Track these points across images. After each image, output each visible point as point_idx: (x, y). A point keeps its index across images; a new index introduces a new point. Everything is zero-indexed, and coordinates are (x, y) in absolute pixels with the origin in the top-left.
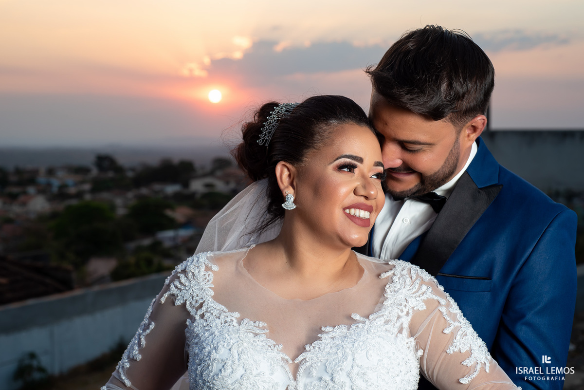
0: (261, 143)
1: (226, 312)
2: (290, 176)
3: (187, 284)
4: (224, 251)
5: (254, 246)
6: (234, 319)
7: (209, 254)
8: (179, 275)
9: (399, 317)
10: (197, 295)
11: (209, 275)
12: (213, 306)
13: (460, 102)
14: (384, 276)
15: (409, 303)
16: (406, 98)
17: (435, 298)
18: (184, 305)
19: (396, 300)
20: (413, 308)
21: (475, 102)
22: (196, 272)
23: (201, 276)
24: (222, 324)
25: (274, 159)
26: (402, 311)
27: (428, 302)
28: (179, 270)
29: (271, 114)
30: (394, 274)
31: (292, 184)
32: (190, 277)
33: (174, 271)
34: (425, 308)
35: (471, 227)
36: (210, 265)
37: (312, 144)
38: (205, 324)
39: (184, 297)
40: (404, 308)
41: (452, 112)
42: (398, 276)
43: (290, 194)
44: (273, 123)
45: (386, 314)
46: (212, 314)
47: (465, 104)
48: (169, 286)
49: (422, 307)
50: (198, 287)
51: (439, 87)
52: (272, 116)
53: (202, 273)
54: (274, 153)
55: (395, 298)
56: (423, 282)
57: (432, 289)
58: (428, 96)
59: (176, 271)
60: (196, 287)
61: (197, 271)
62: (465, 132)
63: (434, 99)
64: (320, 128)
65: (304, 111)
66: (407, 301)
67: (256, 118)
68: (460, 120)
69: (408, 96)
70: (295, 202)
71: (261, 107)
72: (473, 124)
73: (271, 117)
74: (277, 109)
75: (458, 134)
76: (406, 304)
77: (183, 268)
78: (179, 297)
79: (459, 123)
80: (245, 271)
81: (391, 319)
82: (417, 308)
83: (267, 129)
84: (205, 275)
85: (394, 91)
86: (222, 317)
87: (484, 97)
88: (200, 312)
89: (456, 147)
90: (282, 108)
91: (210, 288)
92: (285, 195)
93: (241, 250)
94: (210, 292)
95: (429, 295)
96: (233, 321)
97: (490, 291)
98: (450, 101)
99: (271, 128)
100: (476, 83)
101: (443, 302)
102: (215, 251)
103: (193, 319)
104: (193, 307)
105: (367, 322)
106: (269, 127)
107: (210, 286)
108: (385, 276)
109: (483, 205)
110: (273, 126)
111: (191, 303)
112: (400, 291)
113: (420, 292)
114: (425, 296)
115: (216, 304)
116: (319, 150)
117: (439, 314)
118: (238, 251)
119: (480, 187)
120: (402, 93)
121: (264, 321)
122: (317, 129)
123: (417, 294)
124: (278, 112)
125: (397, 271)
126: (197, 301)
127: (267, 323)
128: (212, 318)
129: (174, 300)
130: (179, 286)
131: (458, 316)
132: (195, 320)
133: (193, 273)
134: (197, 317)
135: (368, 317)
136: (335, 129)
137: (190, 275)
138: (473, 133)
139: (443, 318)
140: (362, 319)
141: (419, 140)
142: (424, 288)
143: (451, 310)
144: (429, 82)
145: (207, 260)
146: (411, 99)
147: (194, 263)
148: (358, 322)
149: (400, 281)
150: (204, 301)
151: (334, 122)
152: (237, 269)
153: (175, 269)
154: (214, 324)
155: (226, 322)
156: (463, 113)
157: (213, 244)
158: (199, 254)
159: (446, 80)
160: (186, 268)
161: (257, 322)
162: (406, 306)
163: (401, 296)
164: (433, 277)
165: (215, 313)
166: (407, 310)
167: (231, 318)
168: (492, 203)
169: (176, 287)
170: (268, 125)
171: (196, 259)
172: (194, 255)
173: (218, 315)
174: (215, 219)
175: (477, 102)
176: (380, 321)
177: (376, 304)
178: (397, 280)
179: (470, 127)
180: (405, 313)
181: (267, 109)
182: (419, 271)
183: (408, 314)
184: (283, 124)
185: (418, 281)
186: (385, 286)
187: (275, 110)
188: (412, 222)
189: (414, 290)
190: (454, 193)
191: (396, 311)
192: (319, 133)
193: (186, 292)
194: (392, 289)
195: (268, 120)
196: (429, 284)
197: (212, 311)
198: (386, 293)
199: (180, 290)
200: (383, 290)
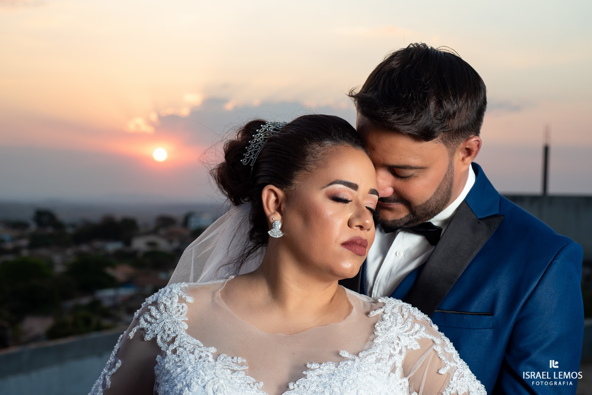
0: (246, 163)
1: (201, 347)
2: (277, 201)
3: (158, 317)
4: (201, 282)
5: (233, 277)
6: (209, 354)
7: (183, 284)
8: (149, 307)
9: (391, 356)
10: (169, 329)
11: (183, 307)
12: (187, 340)
13: (451, 120)
14: (373, 314)
15: (402, 341)
16: (393, 118)
17: (430, 337)
18: (154, 339)
19: (387, 338)
20: (406, 347)
21: (467, 120)
22: (168, 304)
23: (174, 308)
24: (196, 359)
25: (260, 182)
26: (394, 349)
27: (421, 341)
28: (150, 302)
29: (258, 133)
30: (384, 312)
31: (279, 210)
32: (162, 309)
33: (144, 303)
34: (418, 347)
35: (471, 260)
36: (184, 297)
37: (304, 165)
38: (177, 359)
39: (154, 331)
40: (396, 347)
41: (443, 131)
42: (389, 314)
43: (276, 220)
44: (259, 141)
45: (377, 351)
46: (185, 349)
47: (456, 123)
48: (138, 319)
49: (416, 346)
50: (169, 320)
51: (426, 106)
52: (259, 135)
53: (175, 305)
54: (260, 174)
55: (386, 336)
56: (415, 320)
57: (426, 328)
58: (416, 115)
59: (147, 303)
60: (167, 321)
61: (170, 303)
62: (459, 155)
63: (423, 117)
64: (313, 149)
65: (295, 130)
66: (399, 339)
67: (240, 136)
68: (452, 140)
69: (395, 116)
70: (282, 229)
71: (245, 124)
72: (467, 147)
73: (257, 136)
74: (264, 127)
75: (451, 156)
76: (399, 342)
77: (155, 299)
78: (149, 332)
79: (451, 144)
80: (222, 303)
81: (383, 357)
82: (411, 347)
83: (252, 148)
84: (178, 307)
85: (380, 111)
86: (196, 352)
87: (477, 115)
88: (172, 347)
89: (450, 172)
90: (269, 127)
91: (183, 321)
92: (272, 221)
93: (218, 281)
94: (184, 325)
95: (423, 334)
96: (208, 356)
97: (492, 328)
98: (440, 120)
99: (258, 147)
100: (466, 100)
101: (438, 341)
102: (191, 282)
103: (164, 355)
104: (164, 342)
105: (357, 359)
106: (255, 146)
107: (184, 319)
108: (375, 315)
109: (483, 237)
110: (259, 145)
111: (162, 338)
112: (391, 329)
113: (413, 331)
114: (419, 335)
115: (190, 338)
116: (311, 172)
117: (433, 353)
118: (215, 282)
119: (479, 217)
120: (388, 113)
121: (243, 357)
122: (309, 150)
123: (411, 333)
124: (266, 130)
125: (388, 309)
126: (169, 335)
127: (246, 359)
128: (185, 353)
129: (144, 335)
130: (149, 319)
131: (454, 356)
132: (166, 355)
133: (165, 305)
134: (169, 353)
135: (357, 355)
136: (330, 150)
137: (162, 307)
138: (467, 156)
139: (438, 358)
140: (351, 357)
141: (410, 164)
142: (417, 326)
143: (446, 349)
144: (416, 100)
145: (180, 291)
146: (399, 119)
147: (166, 294)
148: (347, 359)
149: (392, 319)
150: (177, 335)
151: (328, 143)
152: (213, 301)
153: (145, 301)
154: (188, 359)
155: (200, 357)
156: (455, 133)
157: (189, 275)
158: (173, 284)
159: (434, 97)
160: (157, 299)
161: (235, 358)
162: (398, 344)
163: (392, 334)
164: (426, 316)
165: (189, 347)
166: (400, 348)
167: (206, 353)
168: (492, 234)
169: (146, 321)
170: (254, 144)
171: (168, 290)
172: (167, 286)
173: (192, 350)
174: (192, 247)
175: (469, 120)
176: (372, 359)
177: (367, 341)
178: (388, 318)
179: (464, 150)
180: (398, 351)
181: (253, 127)
182: (410, 309)
183: (401, 352)
184: (271, 143)
185: (410, 320)
186: (375, 324)
187: (261, 127)
188: (406, 256)
189: (406, 329)
190: (452, 224)
191: (388, 350)
192: (312, 153)
193: (157, 325)
194: (383, 327)
195: (253, 138)
196: (422, 323)
197: (185, 346)
198: (376, 331)
199: (151, 323)
200: (373, 328)
